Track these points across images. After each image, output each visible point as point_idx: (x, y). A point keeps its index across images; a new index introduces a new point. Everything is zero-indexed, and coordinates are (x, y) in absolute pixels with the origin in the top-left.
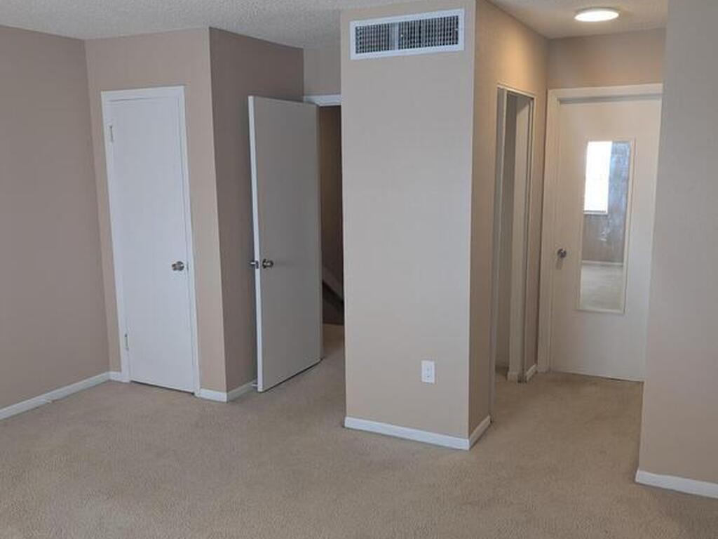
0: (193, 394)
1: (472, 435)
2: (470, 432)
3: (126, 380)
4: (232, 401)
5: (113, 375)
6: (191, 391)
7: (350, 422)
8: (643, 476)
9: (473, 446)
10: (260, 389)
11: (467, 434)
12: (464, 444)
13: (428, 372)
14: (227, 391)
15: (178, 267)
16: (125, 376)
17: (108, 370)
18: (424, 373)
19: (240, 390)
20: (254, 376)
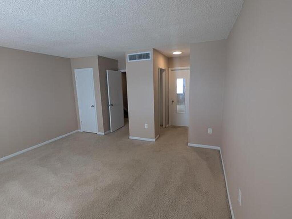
0: (97, 133)
2: (155, 137)
3: (82, 132)
4: (105, 135)
5: (79, 131)
7: (130, 137)
8: (189, 144)
9: (156, 141)
10: (111, 132)
11: (154, 138)
12: (154, 140)
13: (146, 126)
14: (104, 132)
15: (93, 106)
16: (81, 131)
17: (78, 129)
18: (145, 126)
19: (107, 132)
20: (110, 129)
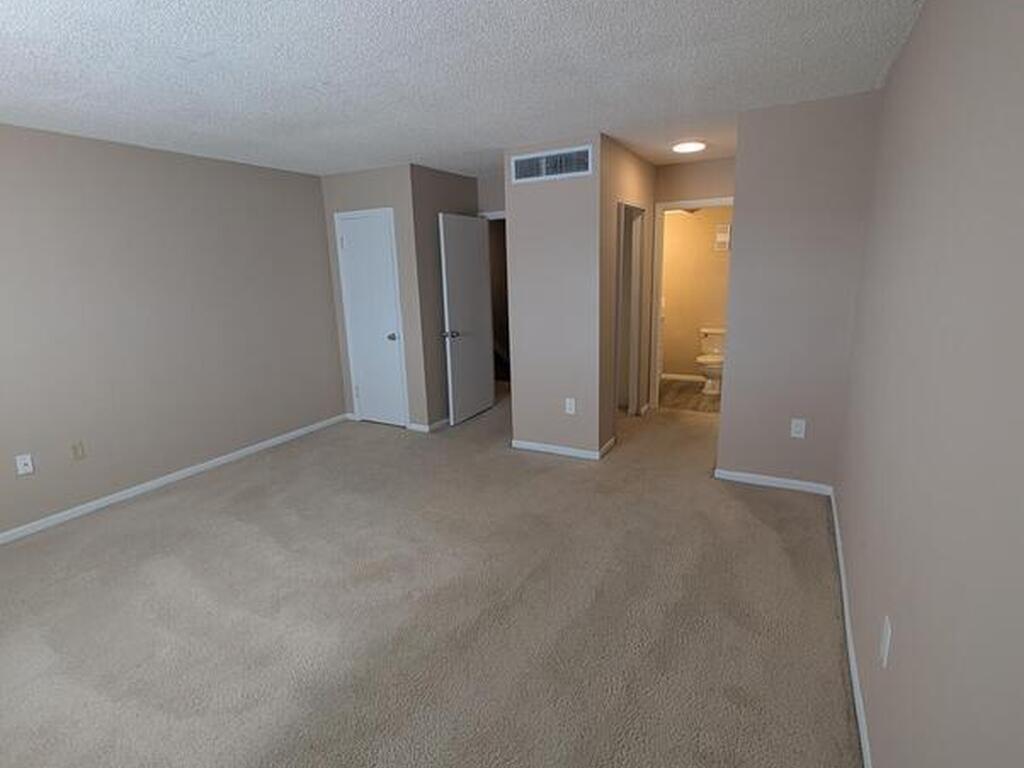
0: (404, 427)
1: (602, 449)
2: (601, 447)
3: (358, 419)
4: (432, 431)
5: (349, 416)
6: (402, 424)
7: (515, 443)
8: (720, 473)
9: (602, 457)
10: (452, 423)
11: (597, 448)
12: (596, 455)
13: (570, 405)
14: (430, 423)
15: (392, 337)
16: (357, 416)
17: (344, 412)
18: (568, 406)
19: (436, 425)
20: (448, 414)
